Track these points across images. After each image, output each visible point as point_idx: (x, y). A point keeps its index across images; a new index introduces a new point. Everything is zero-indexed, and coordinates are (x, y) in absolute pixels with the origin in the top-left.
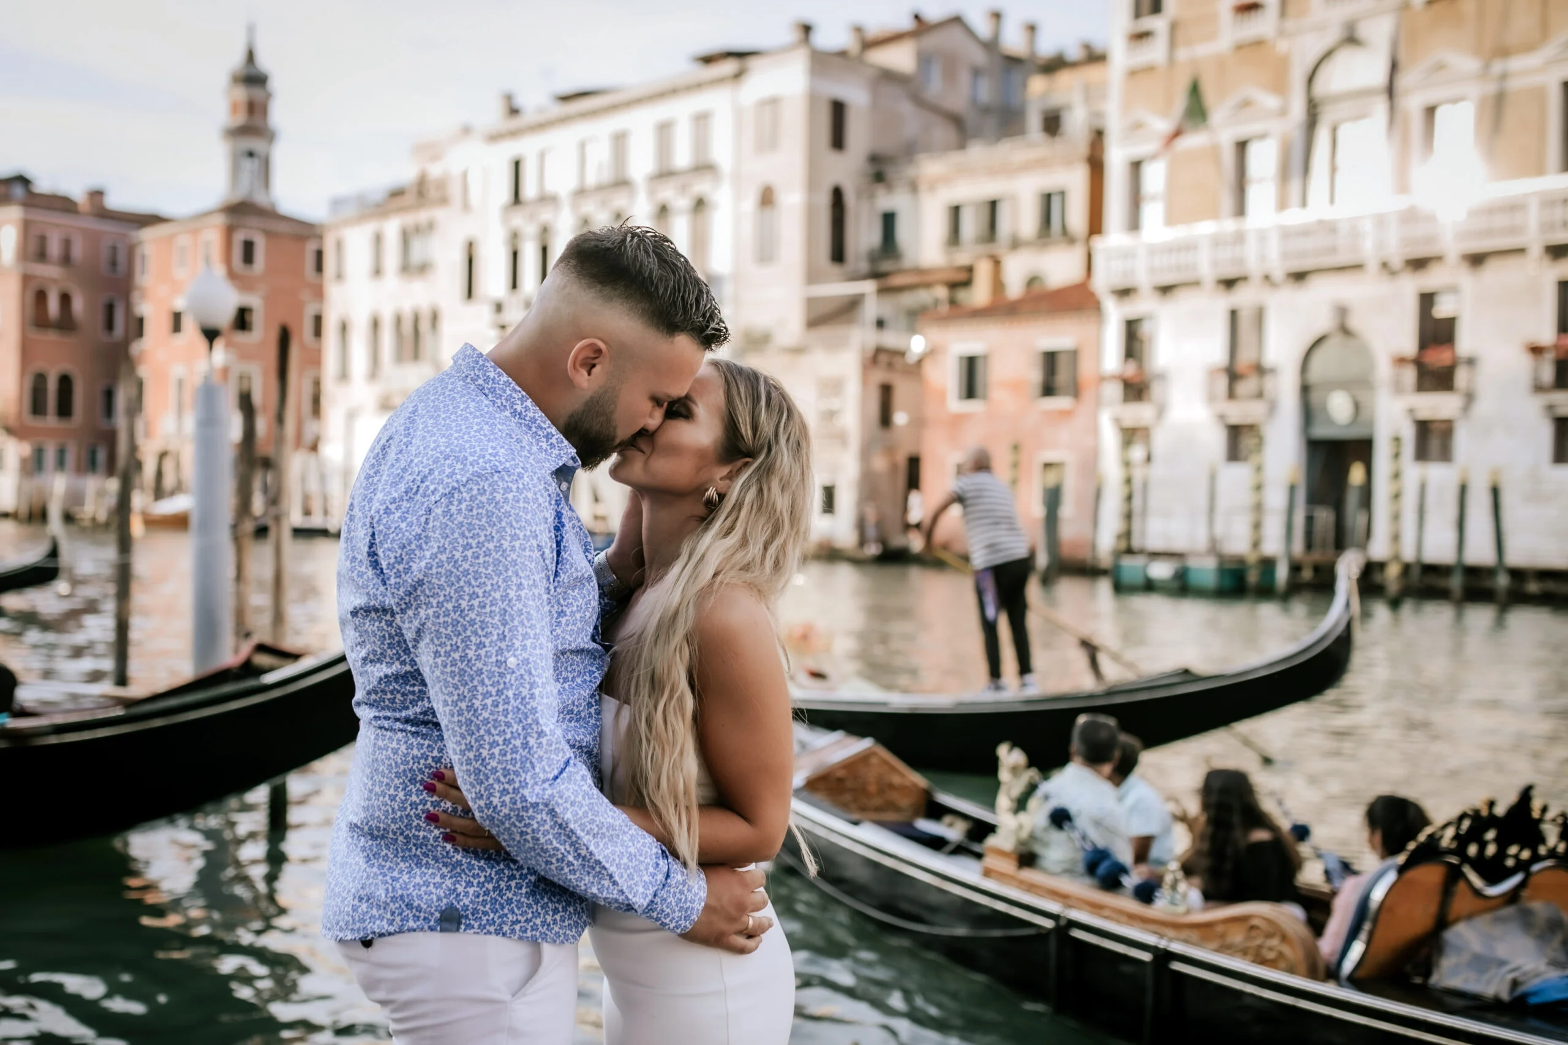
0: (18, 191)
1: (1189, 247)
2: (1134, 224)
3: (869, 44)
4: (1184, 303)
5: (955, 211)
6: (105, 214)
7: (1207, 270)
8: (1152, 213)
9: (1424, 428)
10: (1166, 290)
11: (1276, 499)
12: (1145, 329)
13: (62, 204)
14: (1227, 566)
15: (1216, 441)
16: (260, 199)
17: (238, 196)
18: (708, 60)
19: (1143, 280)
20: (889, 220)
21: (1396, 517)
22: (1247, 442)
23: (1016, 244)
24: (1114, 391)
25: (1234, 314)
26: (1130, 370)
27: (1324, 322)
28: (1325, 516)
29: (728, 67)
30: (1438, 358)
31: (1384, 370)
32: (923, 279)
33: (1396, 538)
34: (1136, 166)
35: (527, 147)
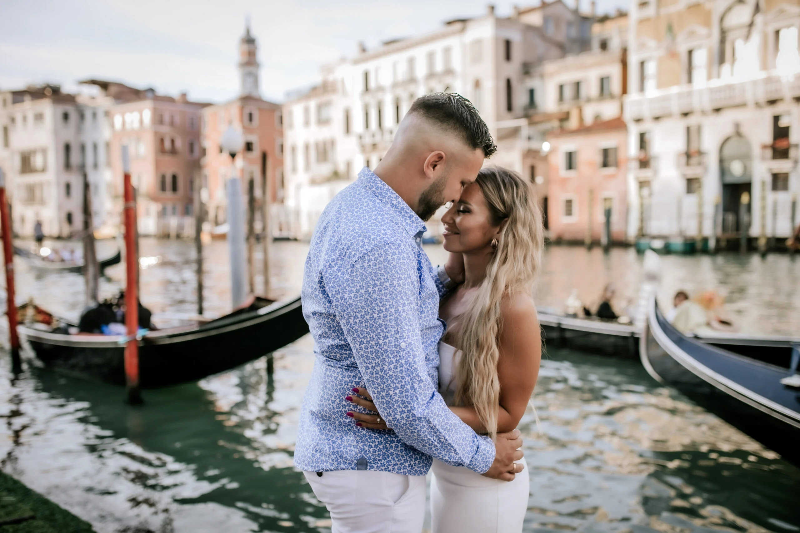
0: (150, 95)
1: (666, 99)
2: (642, 88)
3: (521, 13)
4: (665, 124)
5: (561, 87)
6: (188, 103)
7: (676, 107)
8: (650, 84)
9: (776, 177)
10: (657, 118)
11: (709, 210)
12: (647, 137)
13: (169, 100)
14: (688, 242)
15: (681, 185)
16: (255, 94)
17: (246, 93)
18: (449, 23)
19: (647, 113)
20: (532, 92)
21: (763, 217)
22: (695, 185)
23: (589, 100)
24: (635, 165)
25: (688, 129)
26: (642, 155)
27: (729, 130)
28: (731, 218)
29: (458, 26)
30: (782, 144)
31: (757, 151)
32: (548, 117)
33: (763, 226)
34: (642, 64)
35: (370, 66)
